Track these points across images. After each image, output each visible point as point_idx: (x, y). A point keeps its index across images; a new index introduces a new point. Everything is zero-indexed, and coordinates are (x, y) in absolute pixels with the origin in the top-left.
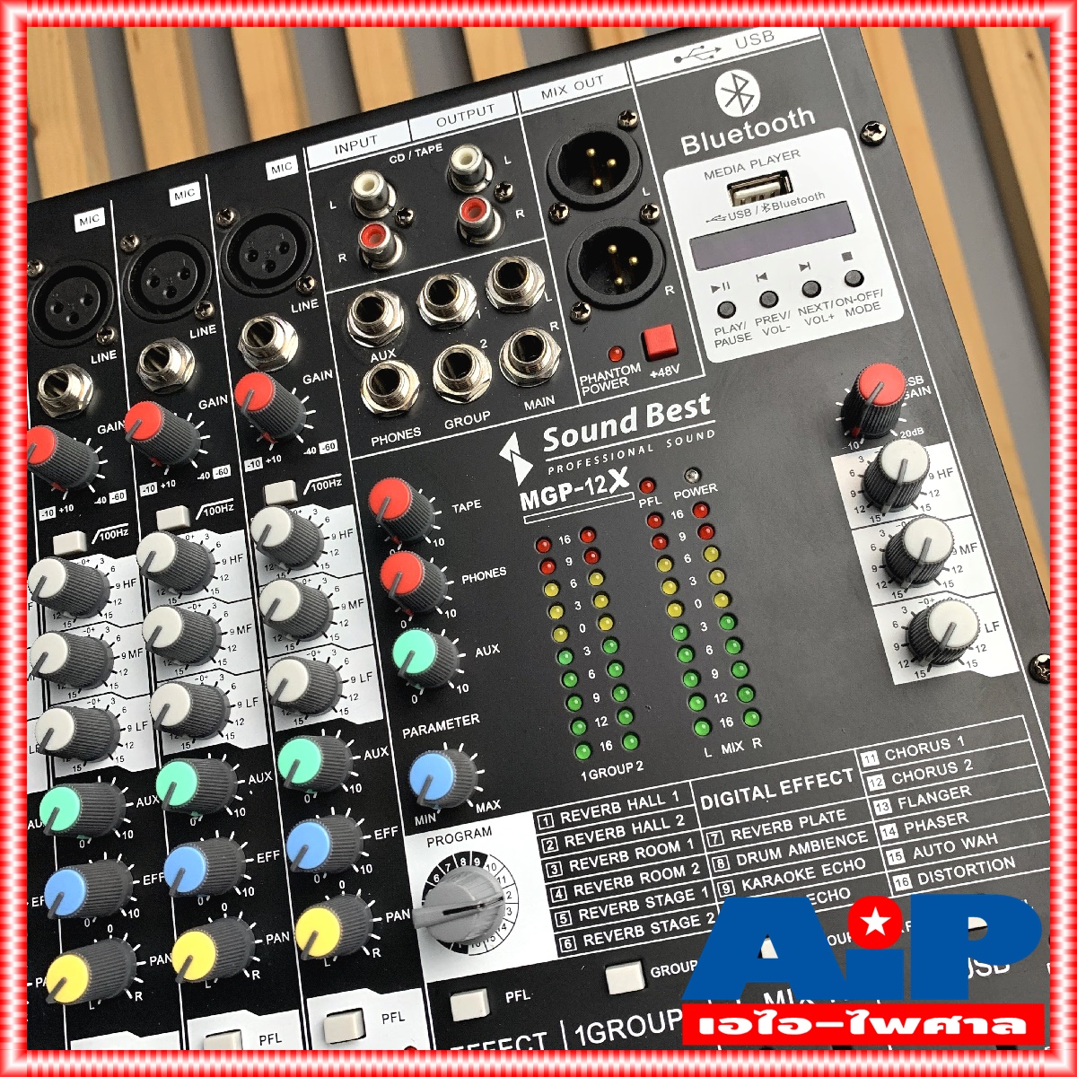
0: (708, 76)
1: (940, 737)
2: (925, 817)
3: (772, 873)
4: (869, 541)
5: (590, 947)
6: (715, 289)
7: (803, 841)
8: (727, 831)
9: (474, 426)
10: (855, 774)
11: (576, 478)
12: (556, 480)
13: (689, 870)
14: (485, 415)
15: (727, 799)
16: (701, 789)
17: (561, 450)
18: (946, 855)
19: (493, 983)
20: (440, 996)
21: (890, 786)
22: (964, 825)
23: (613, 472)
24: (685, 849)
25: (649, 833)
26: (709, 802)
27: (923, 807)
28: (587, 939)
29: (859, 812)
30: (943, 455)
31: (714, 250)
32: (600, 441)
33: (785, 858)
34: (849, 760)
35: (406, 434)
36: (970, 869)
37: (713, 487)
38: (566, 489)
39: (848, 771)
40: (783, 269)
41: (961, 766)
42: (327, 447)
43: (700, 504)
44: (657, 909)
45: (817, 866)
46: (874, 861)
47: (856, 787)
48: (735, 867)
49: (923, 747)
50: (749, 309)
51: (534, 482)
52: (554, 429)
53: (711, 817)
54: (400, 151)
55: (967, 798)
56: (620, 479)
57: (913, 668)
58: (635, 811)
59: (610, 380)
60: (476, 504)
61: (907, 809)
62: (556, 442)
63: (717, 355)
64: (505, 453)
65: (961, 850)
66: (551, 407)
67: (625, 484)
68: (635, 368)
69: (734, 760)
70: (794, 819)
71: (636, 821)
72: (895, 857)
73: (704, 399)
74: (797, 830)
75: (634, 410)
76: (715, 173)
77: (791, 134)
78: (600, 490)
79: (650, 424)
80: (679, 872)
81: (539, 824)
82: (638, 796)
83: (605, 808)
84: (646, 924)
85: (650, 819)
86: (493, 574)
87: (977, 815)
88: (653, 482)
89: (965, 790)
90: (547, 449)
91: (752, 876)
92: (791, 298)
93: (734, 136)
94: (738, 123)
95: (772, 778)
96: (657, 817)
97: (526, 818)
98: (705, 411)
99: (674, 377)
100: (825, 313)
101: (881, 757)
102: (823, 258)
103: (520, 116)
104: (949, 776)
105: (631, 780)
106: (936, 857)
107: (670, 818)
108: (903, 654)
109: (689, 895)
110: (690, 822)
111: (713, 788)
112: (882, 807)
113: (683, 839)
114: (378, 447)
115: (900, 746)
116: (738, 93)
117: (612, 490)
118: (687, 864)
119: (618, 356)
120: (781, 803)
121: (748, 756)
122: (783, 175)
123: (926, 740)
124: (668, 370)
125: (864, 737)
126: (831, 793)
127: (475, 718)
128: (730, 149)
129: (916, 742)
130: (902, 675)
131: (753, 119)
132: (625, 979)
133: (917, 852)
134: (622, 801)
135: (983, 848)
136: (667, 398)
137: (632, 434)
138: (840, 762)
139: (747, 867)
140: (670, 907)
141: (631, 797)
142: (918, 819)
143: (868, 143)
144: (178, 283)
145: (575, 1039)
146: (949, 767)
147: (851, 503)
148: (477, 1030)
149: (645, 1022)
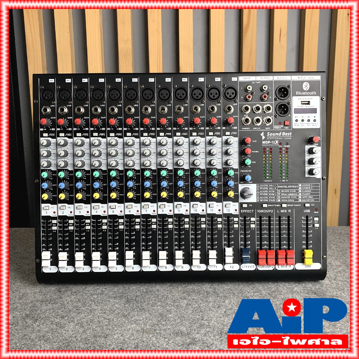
0: (303, 82)
1: (309, 184)
3: (285, 196)
4: (308, 157)
6: (296, 117)
7: (290, 193)
8: (281, 191)
9: (258, 129)
10: (298, 187)
11: (271, 141)
12: (268, 140)
14: (260, 128)
15: (281, 187)
16: (279, 185)
17: (270, 136)
19: (248, 203)
20: (241, 205)
21: (302, 189)
22: (309, 195)
23: (276, 141)
24: (275, 192)
26: (279, 187)
28: (261, 200)
29: (297, 191)
30: (320, 148)
31: (298, 111)
32: (275, 136)
33: (287, 195)
34: (298, 185)
35: (247, 129)
36: (309, 200)
37: (289, 146)
38: (269, 142)
39: (297, 186)
40: (306, 116)
42: (235, 128)
43: (287, 148)
44: (270, 198)
45: (291, 197)
46: (298, 197)
47: (298, 188)
48: (281, 195)
49: (307, 185)
50: (300, 121)
51: (265, 140)
52: (269, 133)
53: (279, 189)
54: (253, 82)
56: (277, 142)
57: (308, 175)
58: (270, 186)
59: (279, 127)
60: (256, 141)
61: (303, 192)
62: (269, 134)
63: (294, 127)
64: (261, 135)
65: (308, 198)
66: (269, 129)
67: (277, 143)
68: (282, 126)
69: (284, 182)
70: (289, 191)
71: (270, 187)
72: (300, 197)
73: (291, 133)
75: (281, 132)
76: (300, 99)
77: (312, 95)
78: (274, 143)
79: (283, 135)
80: (274, 194)
81: (257, 186)
82: (270, 184)
83: (266, 185)
84: (268, 200)
85: (271, 187)
86: (257, 152)
87: (311, 194)
88: (281, 143)
89: (310, 191)
90: (267, 135)
92: (306, 121)
93: (304, 93)
94: (305, 91)
95: (288, 185)
96: (272, 188)
97: (255, 185)
98: (291, 135)
99: (287, 129)
100: (310, 125)
101: (302, 185)
102: (311, 116)
103: (273, 81)
104: (309, 189)
105: (270, 182)
106: (305, 198)
107: (274, 188)
108: (308, 173)
109: (274, 197)
110: (276, 189)
111: (280, 185)
112: (300, 191)
114: (243, 130)
115: (304, 184)
116: (306, 86)
117: (276, 143)
118: (275, 194)
119: (280, 123)
120: (288, 188)
122: (309, 102)
123: (308, 184)
124: (286, 128)
125: (300, 183)
126: (295, 188)
128: (303, 95)
129: (306, 184)
130: (307, 176)
131: (307, 91)
132: (265, 206)
133: (303, 197)
134: (268, 185)
135: (311, 198)
136: (286, 132)
137: (280, 136)
138: (296, 185)
139: (282, 195)
140: (272, 198)
142: (304, 193)
143: (322, 100)
144: (215, 95)
145: (257, 211)
146: (309, 188)
147: (306, 152)
148: (245, 208)
149: (266, 211)
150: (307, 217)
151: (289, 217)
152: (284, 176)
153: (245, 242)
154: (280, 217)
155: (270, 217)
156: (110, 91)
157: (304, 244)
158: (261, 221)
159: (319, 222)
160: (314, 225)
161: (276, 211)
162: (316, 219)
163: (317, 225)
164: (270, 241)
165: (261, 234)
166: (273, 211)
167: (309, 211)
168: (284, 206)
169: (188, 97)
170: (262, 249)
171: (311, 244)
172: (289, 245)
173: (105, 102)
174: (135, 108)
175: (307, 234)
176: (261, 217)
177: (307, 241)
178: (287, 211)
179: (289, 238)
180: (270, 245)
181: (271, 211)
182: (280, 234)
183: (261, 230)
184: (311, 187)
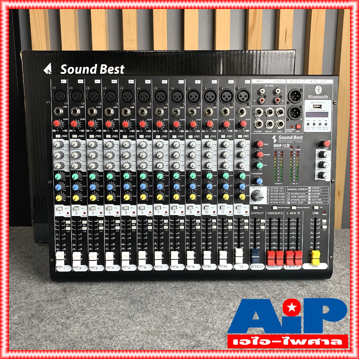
0: (315, 86)
1: (318, 187)
2: (314, 196)
3: (295, 199)
4: (318, 160)
5: (271, 204)
6: (307, 121)
7: (299, 196)
8: (291, 193)
9: (269, 133)
10: (308, 189)
11: (282, 144)
12: (279, 144)
13: (285, 197)
14: (272, 131)
15: (292, 189)
16: (289, 188)
18: (315, 201)
19: (258, 206)
20: (252, 207)
21: (311, 191)
22: (318, 198)
23: (287, 144)
25: (281, 192)
26: (289, 189)
27: (314, 195)
28: (271, 203)
29: (307, 194)
30: (330, 152)
31: (310, 115)
32: (287, 139)
33: (297, 197)
34: (307, 188)
35: (259, 131)
36: (317, 203)
37: (300, 150)
38: (280, 145)
39: (307, 189)
40: (317, 120)
41: (320, 191)
42: (247, 131)
43: (298, 152)
44: (280, 201)
45: (300, 199)
46: (307, 200)
47: (307, 191)
48: (291, 197)
50: (311, 125)
51: (276, 143)
52: (281, 136)
53: (289, 191)
54: (266, 85)
55: (319, 195)
56: (288, 145)
57: (318, 178)
58: (280, 189)
59: (291, 130)
60: (268, 144)
61: (312, 195)
62: (280, 138)
63: (305, 131)
64: (273, 138)
66: (281, 133)
67: (289, 146)
68: (294, 130)
69: (294, 185)
70: (299, 193)
72: (310, 200)
73: (302, 137)
74: (299, 194)
75: (292, 136)
76: (312, 103)
77: (324, 99)
78: (285, 146)
79: (294, 139)
81: (268, 188)
83: (276, 188)
84: (278, 202)
85: (282, 190)
86: (268, 155)
87: (320, 197)
88: (292, 146)
90: (279, 139)
91: (292, 199)
92: (317, 125)
93: (315, 97)
94: (317, 95)
95: (298, 188)
97: (266, 187)
98: (302, 139)
99: (299, 132)
100: (321, 128)
101: (311, 188)
102: (323, 120)
103: (286, 84)
105: (280, 185)
106: (314, 201)
107: (284, 191)
108: (317, 176)
109: (284, 200)
110: (287, 191)
111: (290, 188)
113: (285, 193)
114: (255, 133)
115: (313, 187)
116: (318, 90)
117: (287, 147)
119: (292, 127)
121: (296, 185)
122: (321, 105)
124: (298, 131)
125: (309, 186)
126: (304, 191)
127: (262, 173)
128: (315, 99)
129: (316, 187)
130: (316, 179)
131: (320, 95)
132: (275, 208)
133: (312, 200)
135: (320, 201)
136: (297, 135)
137: (291, 139)
140: (282, 201)
141: (280, 187)
142: (313, 196)
143: (334, 104)
144: (228, 98)
145: (267, 213)
146: (319, 191)
147: (317, 156)
148: (255, 210)
149: (276, 213)
150: (315, 219)
151: (298, 219)
152: (294, 179)
153: (255, 242)
154: (289, 219)
155: (279, 219)
156: (123, 93)
157: (311, 245)
158: (270, 222)
159: (327, 224)
160: (322, 227)
161: (286, 213)
162: (324, 221)
163: (325, 227)
164: (279, 243)
165: (270, 236)
166: (283, 213)
167: (317, 213)
168: (294, 208)
169: (201, 99)
170: (271, 250)
171: (318, 245)
172: (297, 246)
173: (117, 104)
174: (148, 110)
175: (315, 235)
176: (270, 219)
177: (315, 242)
178: (297, 213)
179: (297, 239)
180: (279, 246)
181: (281, 213)
182: (289, 235)
183: (270, 231)
184: (320, 190)
